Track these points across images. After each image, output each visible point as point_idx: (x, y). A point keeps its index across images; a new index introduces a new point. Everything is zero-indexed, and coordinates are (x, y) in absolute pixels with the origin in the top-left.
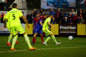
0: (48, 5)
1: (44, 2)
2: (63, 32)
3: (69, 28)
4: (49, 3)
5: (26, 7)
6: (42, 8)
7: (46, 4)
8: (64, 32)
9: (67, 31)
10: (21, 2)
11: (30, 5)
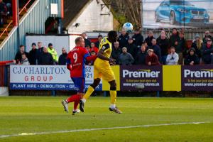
2: (192, 85)
3: (207, 74)
8: (195, 85)
9: (201, 82)
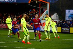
0: (69, 18)
1: (67, 16)
4: (70, 17)
5: (58, 19)
6: (66, 19)
7: (68, 17)
10: (56, 16)
11: (60, 18)
